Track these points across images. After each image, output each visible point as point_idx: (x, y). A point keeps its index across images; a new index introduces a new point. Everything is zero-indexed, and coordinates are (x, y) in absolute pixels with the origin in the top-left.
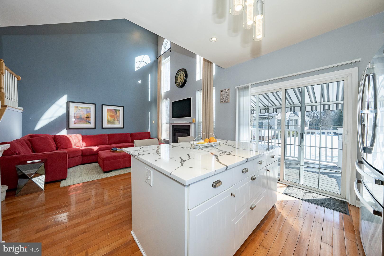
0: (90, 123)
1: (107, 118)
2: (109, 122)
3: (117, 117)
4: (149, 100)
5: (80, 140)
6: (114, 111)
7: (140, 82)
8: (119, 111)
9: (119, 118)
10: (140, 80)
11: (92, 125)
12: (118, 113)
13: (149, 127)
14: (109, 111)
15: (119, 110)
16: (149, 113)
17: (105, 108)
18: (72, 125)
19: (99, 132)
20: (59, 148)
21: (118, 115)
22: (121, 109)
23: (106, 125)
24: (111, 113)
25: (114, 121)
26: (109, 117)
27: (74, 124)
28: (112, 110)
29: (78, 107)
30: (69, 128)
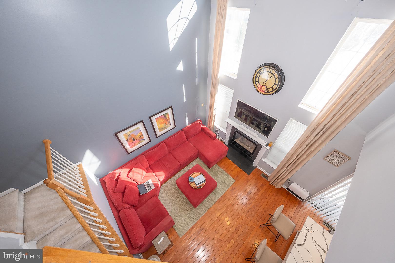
0: (145, 140)
1: (158, 127)
2: (161, 129)
3: (167, 121)
4: (197, 83)
6: (163, 117)
9: (169, 121)
11: (147, 140)
12: (167, 116)
17: (154, 119)
18: (130, 150)
21: (168, 118)
22: (169, 110)
23: (159, 133)
24: (160, 121)
25: (165, 125)
26: (159, 126)
27: (131, 148)
28: (160, 117)
29: (126, 134)
30: (129, 154)
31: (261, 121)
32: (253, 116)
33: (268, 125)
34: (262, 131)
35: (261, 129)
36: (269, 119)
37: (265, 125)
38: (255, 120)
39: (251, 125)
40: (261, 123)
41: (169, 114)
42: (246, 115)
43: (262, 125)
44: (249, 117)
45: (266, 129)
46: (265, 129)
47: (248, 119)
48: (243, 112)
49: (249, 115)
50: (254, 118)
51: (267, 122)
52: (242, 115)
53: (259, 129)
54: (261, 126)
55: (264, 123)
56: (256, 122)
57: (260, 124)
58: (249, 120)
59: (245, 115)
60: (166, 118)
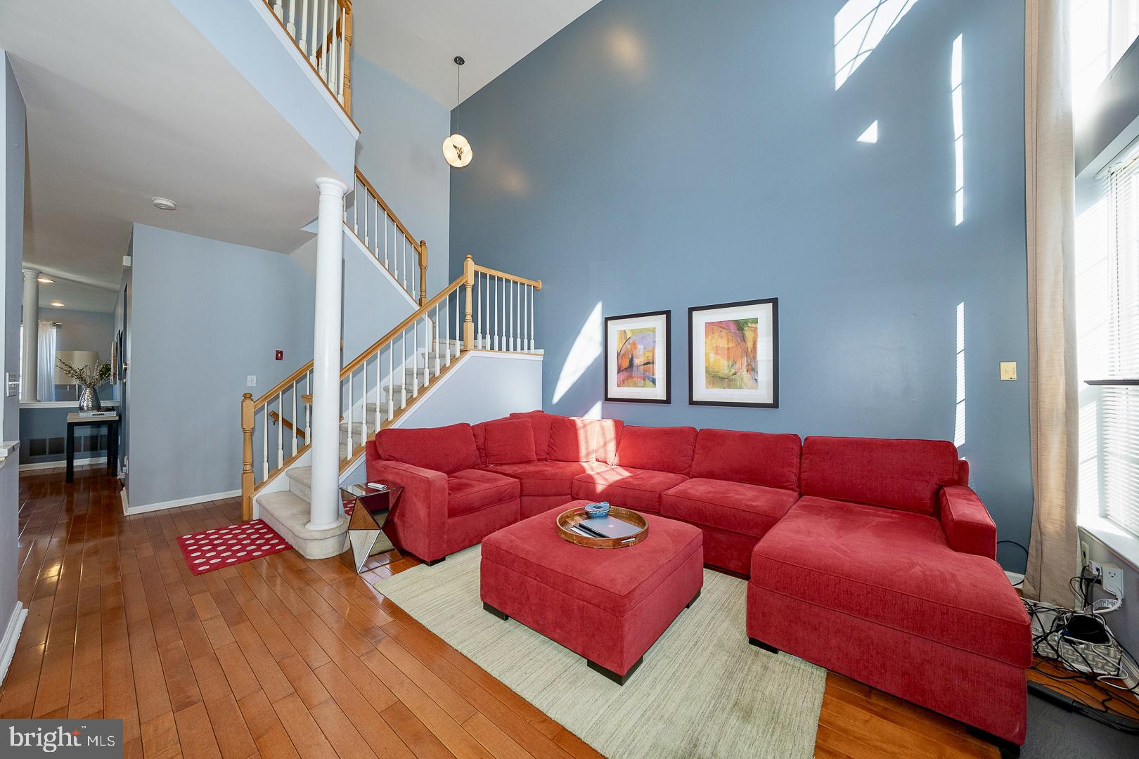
0: (654, 384)
1: (707, 360)
2: (715, 378)
3: (746, 353)
4: (959, 218)
6: (732, 326)
7: (871, 135)
8: (753, 325)
9: (754, 358)
10: (875, 124)
11: (659, 392)
12: (749, 334)
14: (713, 332)
15: (755, 321)
17: (700, 319)
18: (614, 391)
19: (679, 417)
21: (750, 345)
22: (763, 313)
23: (701, 391)
24: (720, 339)
25: (733, 372)
26: (712, 356)
27: (618, 386)
28: (724, 325)
29: (625, 332)
30: (607, 399)
41: (759, 326)
60: (744, 339)
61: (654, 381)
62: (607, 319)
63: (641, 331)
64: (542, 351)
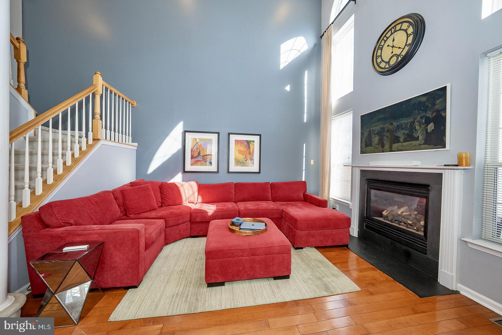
0: (211, 164)
1: (235, 155)
2: (238, 162)
3: (250, 153)
4: (305, 121)
5: (194, 191)
6: (246, 144)
7: (288, 88)
8: (253, 143)
9: (253, 155)
10: (289, 85)
11: (214, 168)
12: (251, 146)
13: (304, 172)
14: (238, 144)
15: (254, 141)
16: (305, 145)
17: (233, 138)
18: (188, 168)
19: (223, 179)
20: (164, 204)
21: (251, 150)
22: (256, 139)
23: (233, 168)
24: (240, 147)
25: (245, 160)
26: (237, 154)
27: (191, 165)
28: (242, 142)
29: (196, 139)
30: (185, 172)
31: (412, 120)
32: (391, 124)
33: (430, 116)
34: (423, 142)
35: (418, 137)
36: (427, 100)
37: (424, 121)
38: (399, 127)
39: (395, 146)
40: (413, 122)
41: (255, 143)
42: (379, 133)
43: (417, 127)
44: (386, 130)
45: (431, 127)
46: (427, 130)
47: (385, 138)
48: (373, 131)
49: (384, 128)
50: (395, 124)
51: (426, 109)
52: (373, 136)
53: (414, 143)
54: (416, 130)
55: (419, 117)
56: (403, 129)
57: (412, 128)
58: (387, 137)
59: (377, 134)
60: (249, 148)
61: (211, 163)
62: (185, 132)
63: (204, 140)
64: (136, 144)
